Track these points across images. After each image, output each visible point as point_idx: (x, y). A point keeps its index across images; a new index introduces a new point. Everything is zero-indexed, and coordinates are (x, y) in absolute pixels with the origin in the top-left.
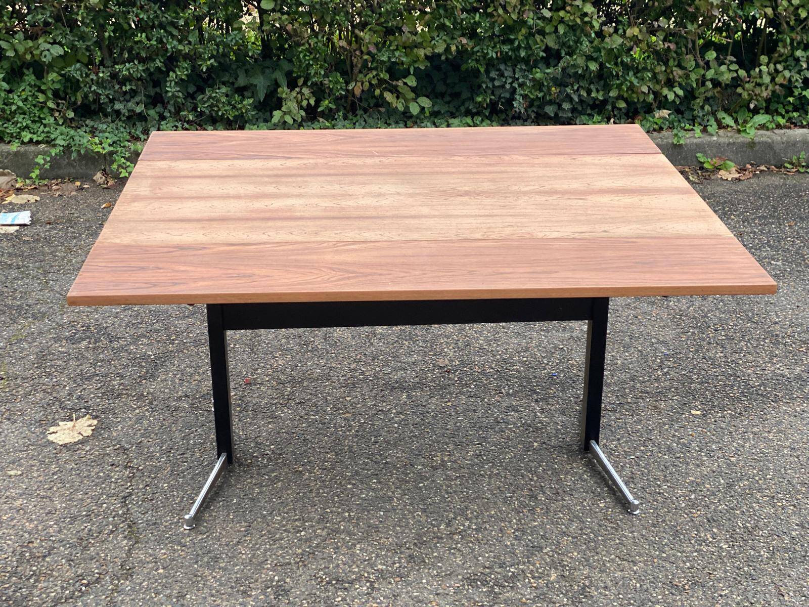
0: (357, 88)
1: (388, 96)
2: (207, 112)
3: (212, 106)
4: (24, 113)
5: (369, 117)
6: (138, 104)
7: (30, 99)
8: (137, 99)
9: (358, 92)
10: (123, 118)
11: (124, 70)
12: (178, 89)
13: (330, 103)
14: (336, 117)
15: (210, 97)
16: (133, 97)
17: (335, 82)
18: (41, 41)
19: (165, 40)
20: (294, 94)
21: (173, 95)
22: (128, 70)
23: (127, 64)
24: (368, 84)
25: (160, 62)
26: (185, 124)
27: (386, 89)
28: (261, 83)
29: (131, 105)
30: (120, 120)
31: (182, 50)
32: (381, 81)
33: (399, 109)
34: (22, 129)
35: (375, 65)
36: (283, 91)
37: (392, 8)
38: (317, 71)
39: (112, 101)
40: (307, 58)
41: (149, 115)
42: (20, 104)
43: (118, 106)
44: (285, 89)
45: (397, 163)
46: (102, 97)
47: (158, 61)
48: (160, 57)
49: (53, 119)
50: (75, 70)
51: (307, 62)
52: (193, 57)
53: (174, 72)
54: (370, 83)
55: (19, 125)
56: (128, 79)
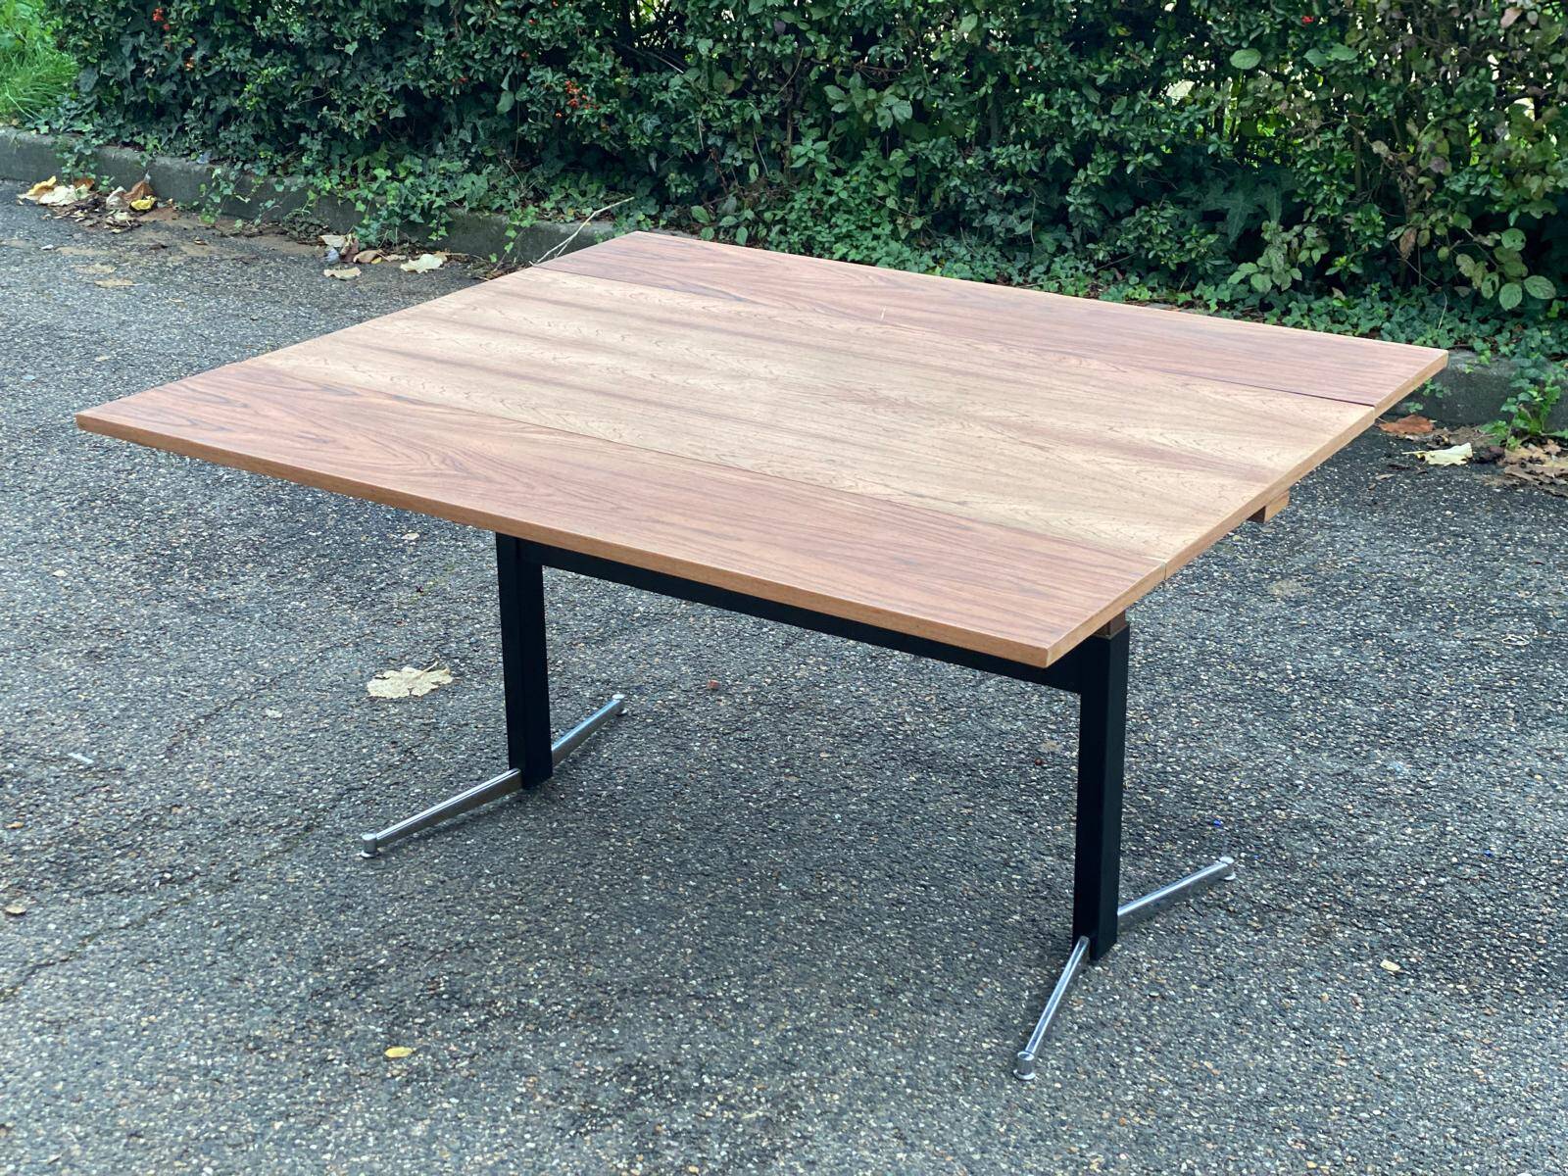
0: (1405, 238)
1: (1465, 264)
2: (1132, 249)
3: (1140, 239)
4: (850, 212)
5: (1434, 301)
6: (1022, 219)
7: (863, 189)
8: (1024, 211)
9: (1405, 248)
10: (998, 242)
11: (1004, 155)
12: (1087, 201)
13: (1353, 261)
14: (1366, 291)
15: (1139, 223)
16: (1018, 207)
17: (1366, 222)
18: (887, 92)
19: (1074, 110)
20: (1288, 236)
21: (1077, 210)
22: (1009, 156)
23: (1011, 147)
24: (1427, 233)
25: (1064, 148)
26: (1091, 265)
27: (1461, 250)
28: (1237, 207)
29: (1012, 220)
30: (993, 245)
31: (1097, 132)
32: (1455, 233)
33: (1484, 294)
34: (839, 239)
35: (1441, 197)
36: (1271, 228)
37: (1473, 86)
38: (1330, 199)
39: (985, 209)
40: (1313, 169)
41: (1039, 242)
42: (844, 195)
43: (993, 219)
44: (1274, 224)
45: (884, 336)
46: (969, 201)
47: (1058, 147)
48: (1065, 140)
49: (891, 227)
50: (933, 150)
51: (1312, 178)
52: (1117, 146)
53: (1086, 169)
54: (1432, 232)
55: (837, 231)
56: (1009, 174)
